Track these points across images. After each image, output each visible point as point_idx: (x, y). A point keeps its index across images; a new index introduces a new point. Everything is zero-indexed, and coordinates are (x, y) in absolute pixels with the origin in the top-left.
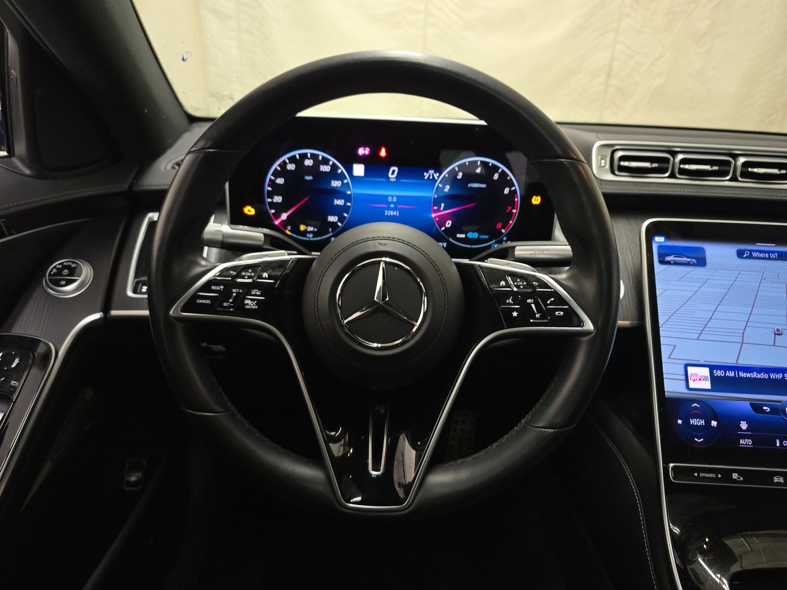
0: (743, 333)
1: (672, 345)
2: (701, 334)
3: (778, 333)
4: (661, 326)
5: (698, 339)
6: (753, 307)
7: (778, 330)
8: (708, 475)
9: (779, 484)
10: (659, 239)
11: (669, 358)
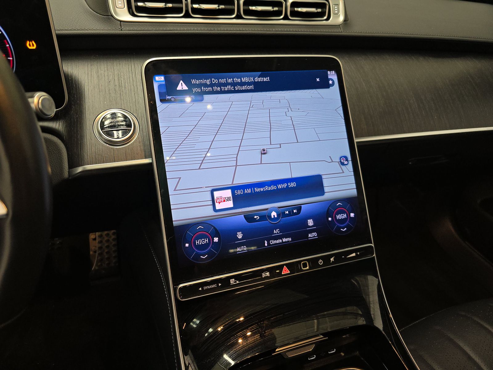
0: (237, 158)
1: (178, 178)
2: (201, 164)
3: (264, 152)
4: (166, 162)
5: (199, 169)
6: (244, 133)
7: (264, 150)
8: (211, 287)
9: (267, 278)
10: (159, 79)
11: (175, 190)
